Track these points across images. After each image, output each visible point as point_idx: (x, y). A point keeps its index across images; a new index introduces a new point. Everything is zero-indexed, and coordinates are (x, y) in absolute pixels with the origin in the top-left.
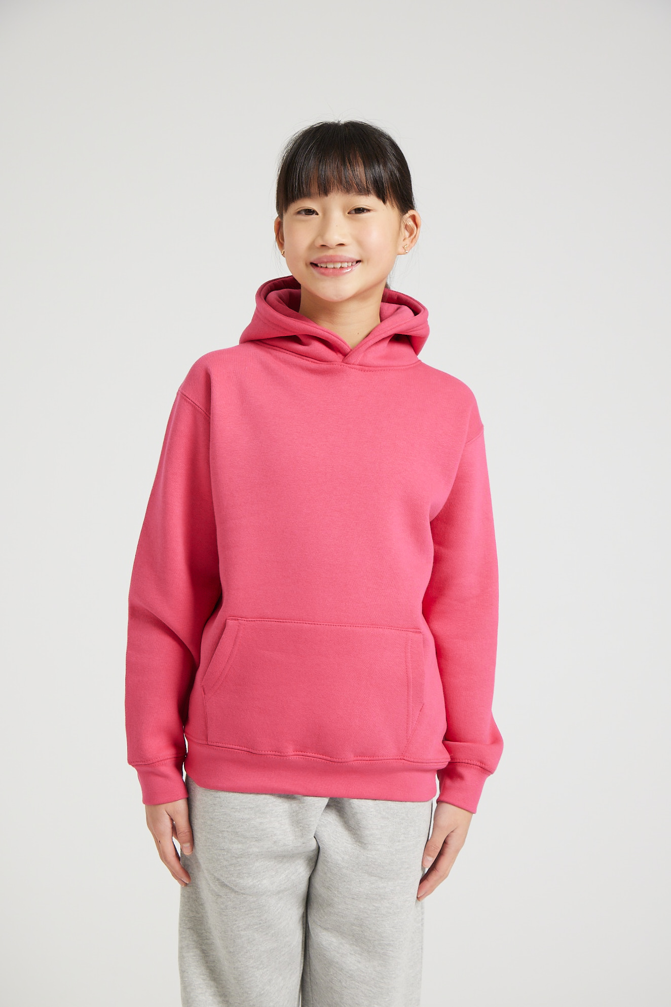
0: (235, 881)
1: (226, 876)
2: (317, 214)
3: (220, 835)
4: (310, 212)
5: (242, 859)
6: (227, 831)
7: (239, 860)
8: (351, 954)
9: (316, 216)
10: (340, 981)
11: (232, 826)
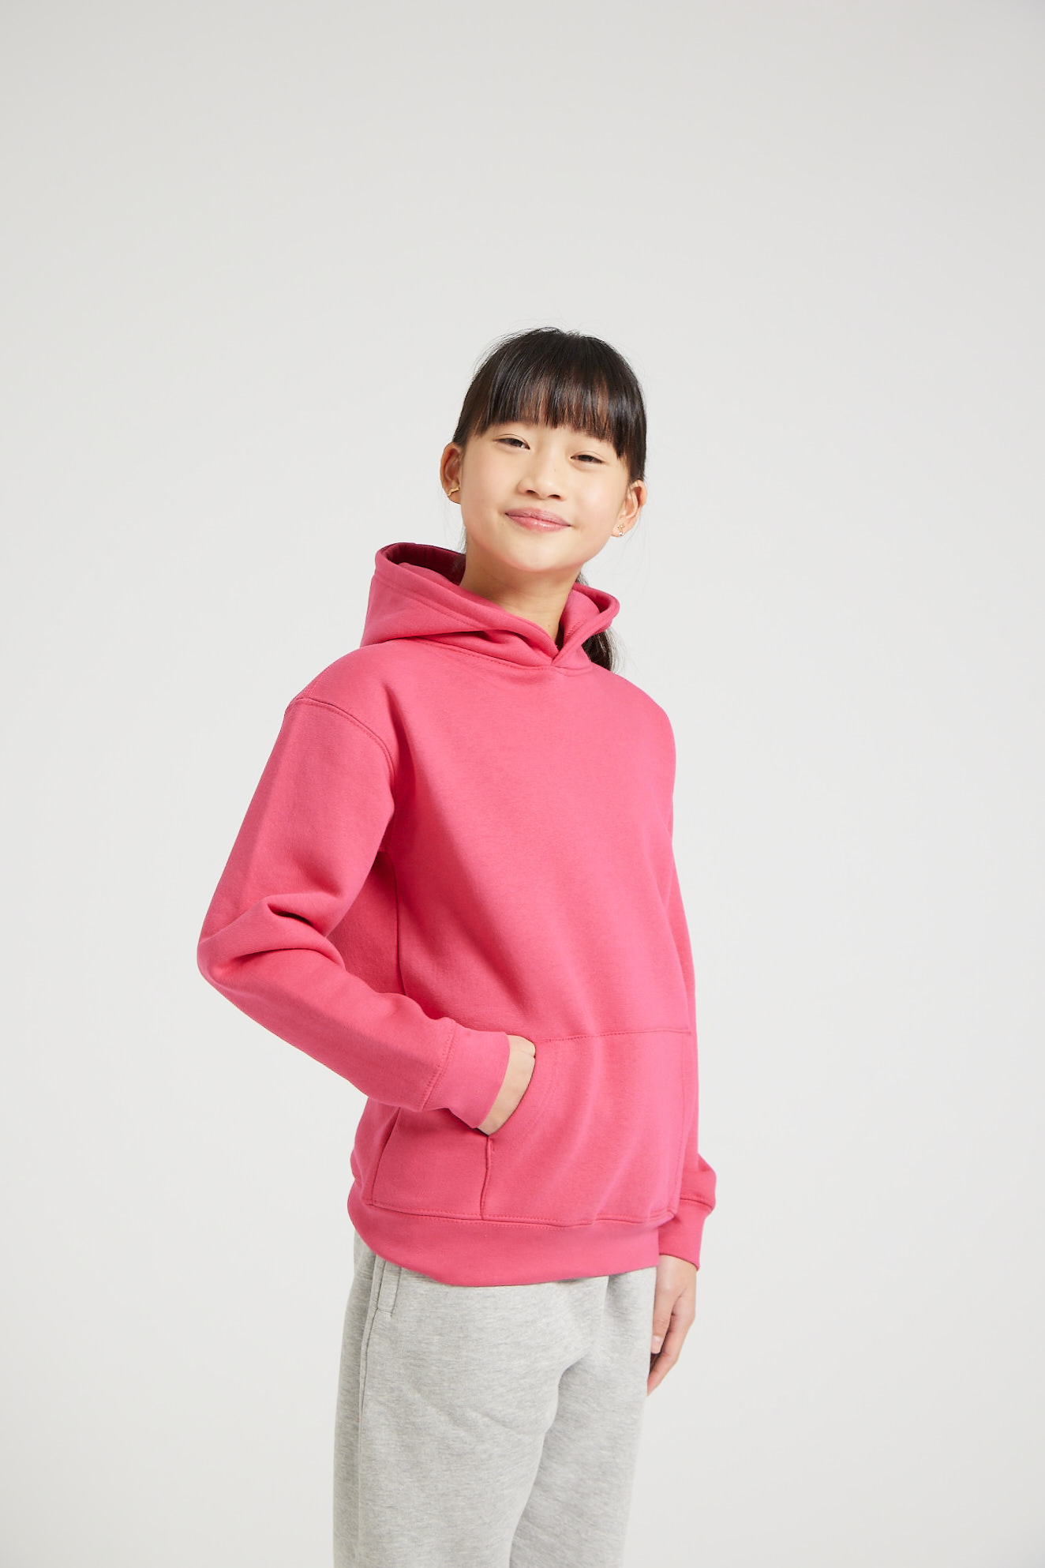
0: (513, 1413)
1: (500, 1408)
2: (529, 448)
3: (495, 1350)
4: (516, 442)
5: (526, 1380)
6: (506, 1344)
7: (522, 1381)
8: (595, 1494)
9: (526, 450)
10: (578, 1532)
11: (513, 1334)
